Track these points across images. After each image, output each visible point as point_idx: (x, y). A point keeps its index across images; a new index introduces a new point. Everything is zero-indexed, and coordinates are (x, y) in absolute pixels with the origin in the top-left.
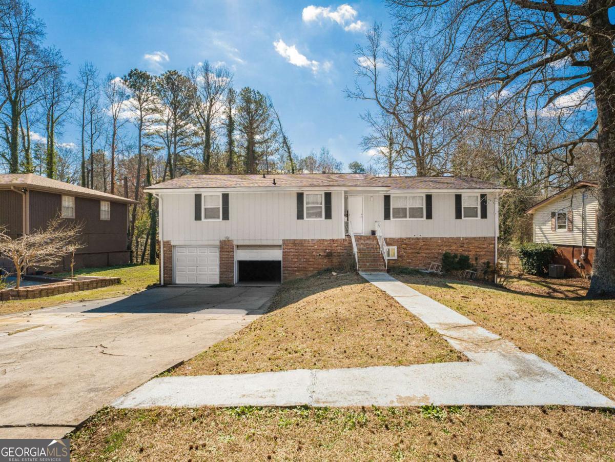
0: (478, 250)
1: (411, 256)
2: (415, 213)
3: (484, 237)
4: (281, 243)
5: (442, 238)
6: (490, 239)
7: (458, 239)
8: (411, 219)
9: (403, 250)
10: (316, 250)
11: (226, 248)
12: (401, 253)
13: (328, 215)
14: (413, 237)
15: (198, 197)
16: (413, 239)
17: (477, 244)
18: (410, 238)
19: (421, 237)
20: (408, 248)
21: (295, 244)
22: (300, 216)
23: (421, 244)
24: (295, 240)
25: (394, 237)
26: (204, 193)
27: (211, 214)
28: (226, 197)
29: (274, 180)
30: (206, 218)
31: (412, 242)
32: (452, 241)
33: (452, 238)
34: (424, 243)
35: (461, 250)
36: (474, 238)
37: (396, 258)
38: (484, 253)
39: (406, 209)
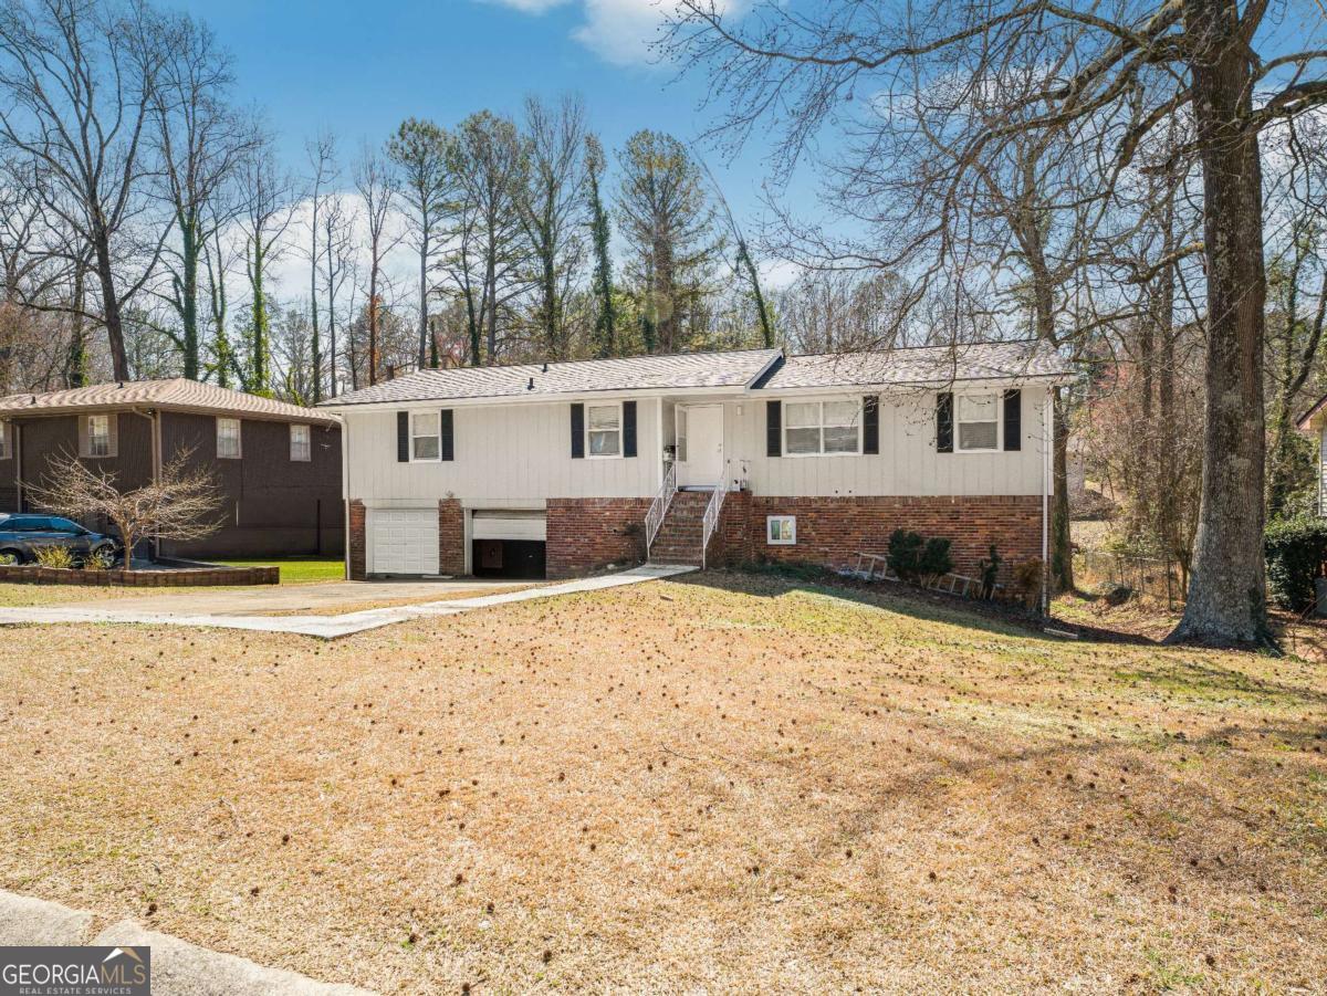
0: (997, 528)
1: (829, 540)
2: (837, 441)
3: (1014, 497)
4: (543, 505)
5: (904, 499)
6: (1028, 501)
7: (944, 500)
8: (829, 455)
9: (810, 525)
10: (608, 521)
11: (450, 515)
12: (805, 531)
13: (631, 450)
14: (833, 495)
15: (403, 418)
16: (833, 500)
17: (992, 513)
18: (826, 498)
19: (853, 495)
20: (821, 521)
21: (569, 509)
22: (577, 451)
23: (855, 510)
24: (569, 500)
25: (789, 494)
26: (414, 410)
27: (425, 448)
28: (447, 416)
29: (531, 380)
30: (416, 456)
31: (832, 506)
32: (928, 506)
33: (930, 499)
34: (860, 509)
35: (952, 528)
36: (987, 499)
37: (793, 541)
38: (1014, 535)
39: (818, 430)
